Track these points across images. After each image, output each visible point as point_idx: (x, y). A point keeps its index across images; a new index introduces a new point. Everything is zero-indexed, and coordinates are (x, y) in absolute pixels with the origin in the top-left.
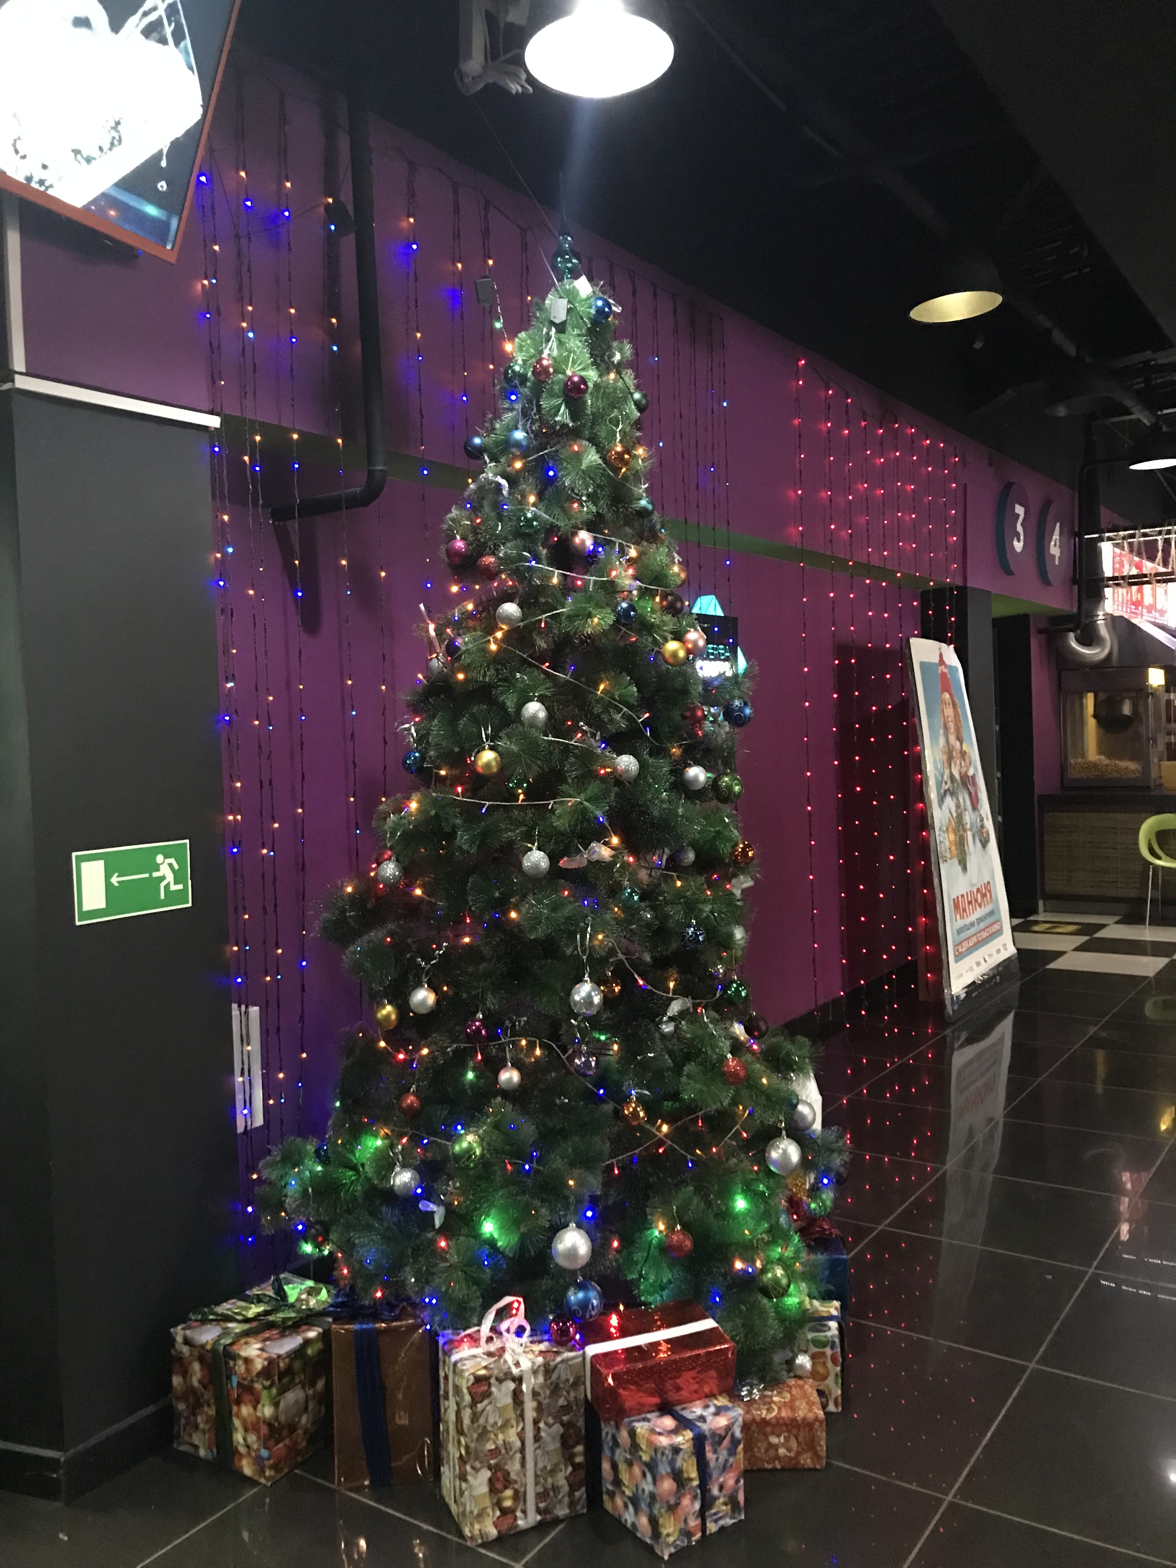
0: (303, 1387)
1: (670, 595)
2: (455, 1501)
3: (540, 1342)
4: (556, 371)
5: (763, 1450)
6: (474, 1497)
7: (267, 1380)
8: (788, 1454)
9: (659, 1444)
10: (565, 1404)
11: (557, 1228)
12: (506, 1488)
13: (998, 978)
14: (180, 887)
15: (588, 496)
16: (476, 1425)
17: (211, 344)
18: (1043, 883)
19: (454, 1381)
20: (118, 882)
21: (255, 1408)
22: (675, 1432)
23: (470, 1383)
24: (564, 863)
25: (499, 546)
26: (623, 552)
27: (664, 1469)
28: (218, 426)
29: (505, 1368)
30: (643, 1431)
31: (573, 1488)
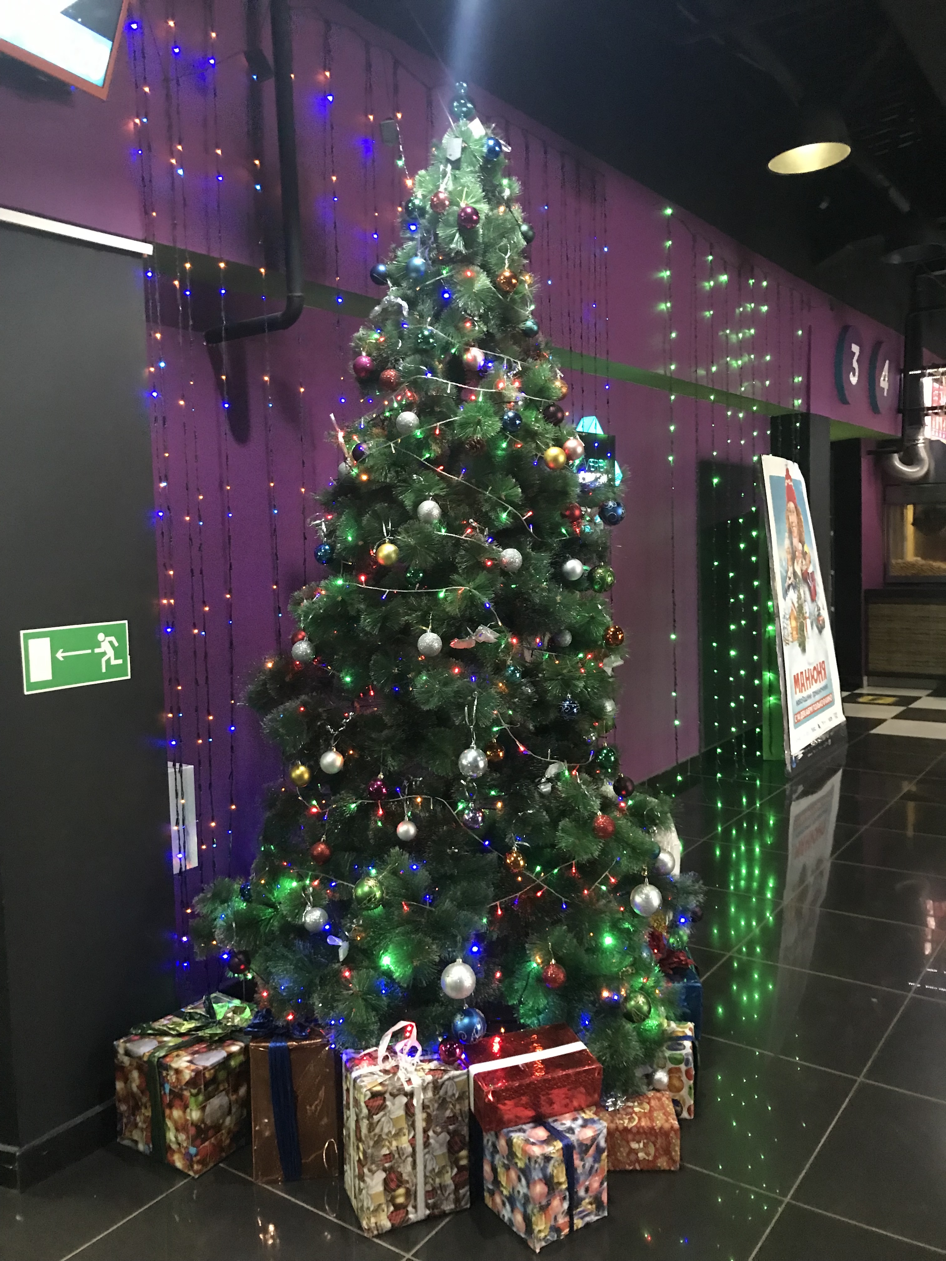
0: (227, 1094)
1: (552, 406)
2: (355, 1197)
3: (430, 1061)
4: (452, 203)
5: (625, 1154)
6: (370, 1195)
7: (194, 1089)
8: (647, 1158)
9: (532, 1153)
10: (451, 1115)
11: (446, 962)
12: (399, 1187)
13: (830, 741)
14: (120, 661)
15: (480, 316)
16: (372, 1134)
17: (143, 179)
18: (867, 663)
19: (354, 1094)
20: (63, 657)
21: (184, 1112)
22: (547, 1142)
23: (367, 1098)
24: (455, 644)
25: (399, 360)
26: (510, 368)
27: (537, 1175)
28: (151, 253)
29: (398, 1085)
30: (519, 1142)
31: (457, 1187)
